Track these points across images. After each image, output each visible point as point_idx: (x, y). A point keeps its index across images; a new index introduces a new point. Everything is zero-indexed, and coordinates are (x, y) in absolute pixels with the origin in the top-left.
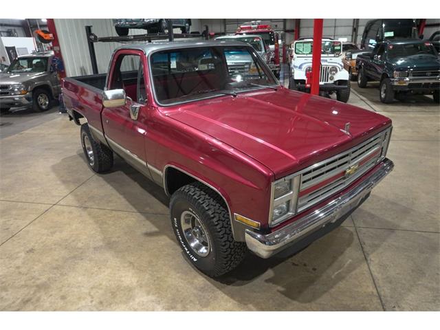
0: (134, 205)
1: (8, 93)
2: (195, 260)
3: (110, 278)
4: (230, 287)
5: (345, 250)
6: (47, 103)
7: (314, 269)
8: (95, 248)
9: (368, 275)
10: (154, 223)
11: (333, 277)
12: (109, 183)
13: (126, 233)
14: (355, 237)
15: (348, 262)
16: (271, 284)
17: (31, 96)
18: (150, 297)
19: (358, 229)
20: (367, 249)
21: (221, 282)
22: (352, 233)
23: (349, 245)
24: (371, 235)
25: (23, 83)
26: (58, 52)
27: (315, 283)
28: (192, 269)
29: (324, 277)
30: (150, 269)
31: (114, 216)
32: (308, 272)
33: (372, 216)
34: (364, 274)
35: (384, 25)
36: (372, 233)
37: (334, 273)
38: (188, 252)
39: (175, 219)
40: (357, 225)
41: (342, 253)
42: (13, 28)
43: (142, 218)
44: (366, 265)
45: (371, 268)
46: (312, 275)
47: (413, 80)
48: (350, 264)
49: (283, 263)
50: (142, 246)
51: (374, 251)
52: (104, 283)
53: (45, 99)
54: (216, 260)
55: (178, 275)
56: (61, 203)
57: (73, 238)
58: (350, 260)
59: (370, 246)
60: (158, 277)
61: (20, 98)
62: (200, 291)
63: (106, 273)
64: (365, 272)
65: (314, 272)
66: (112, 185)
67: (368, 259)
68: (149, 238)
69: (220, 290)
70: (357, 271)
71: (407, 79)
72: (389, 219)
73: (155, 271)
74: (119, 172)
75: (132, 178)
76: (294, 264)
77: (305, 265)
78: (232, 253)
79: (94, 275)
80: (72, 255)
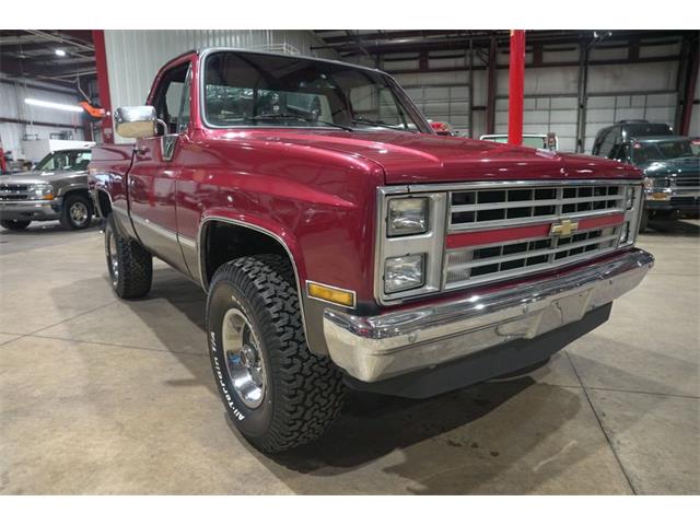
0: (166, 343)
1: (26, 196)
2: (241, 417)
3: (65, 448)
4: (306, 477)
5: (561, 423)
6: (85, 217)
7: (495, 454)
8: (61, 399)
9: (614, 470)
10: (190, 367)
11: (535, 469)
12: (136, 311)
13: (132, 379)
14: (584, 404)
15: (571, 444)
16: (396, 476)
17: (60, 204)
18: (131, 483)
19: (589, 392)
20: (609, 423)
21: (289, 467)
22: (576, 398)
23: (571, 416)
24: (619, 402)
25: (52, 183)
26: (109, 137)
27: (496, 479)
28: (237, 441)
29: (516, 467)
30: (152, 435)
31: (123, 355)
32: (481, 458)
33: (618, 373)
34: (606, 467)
35: (624, 134)
36: (619, 399)
37: (538, 462)
38: (231, 404)
39: (213, 334)
40: (588, 384)
41: (556, 429)
42: (68, 129)
43: (173, 358)
44: (610, 452)
45: (621, 457)
46: (488, 464)
47: (678, 192)
48: (574, 448)
49: (429, 441)
50: (153, 400)
51: (626, 427)
52: (48, 456)
53: (83, 210)
54: (273, 404)
55: (205, 449)
56: (40, 333)
57: (30, 383)
58: (574, 442)
59: (616, 419)
60: (161, 452)
61: (43, 205)
62: (240, 479)
63: (61, 440)
64: (608, 464)
65: (492, 457)
66: (139, 315)
67: (615, 441)
68: (171, 389)
69: (283, 480)
70: (589, 461)
71: (669, 190)
72: (654, 378)
73: (161, 440)
74: (161, 300)
75: (178, 307)
76: (451, 443)
77: (475, 446)
78: (308, 387)
79: (36, 441)
80: (13, 407)
